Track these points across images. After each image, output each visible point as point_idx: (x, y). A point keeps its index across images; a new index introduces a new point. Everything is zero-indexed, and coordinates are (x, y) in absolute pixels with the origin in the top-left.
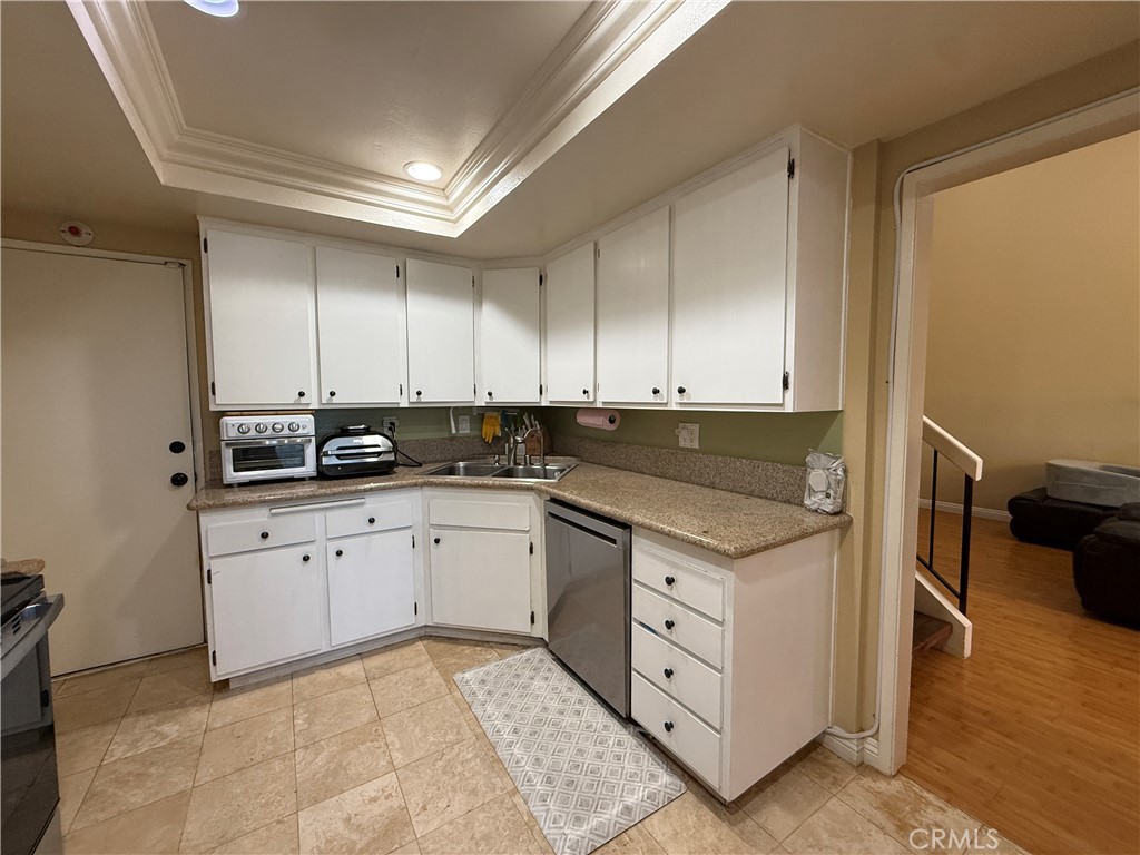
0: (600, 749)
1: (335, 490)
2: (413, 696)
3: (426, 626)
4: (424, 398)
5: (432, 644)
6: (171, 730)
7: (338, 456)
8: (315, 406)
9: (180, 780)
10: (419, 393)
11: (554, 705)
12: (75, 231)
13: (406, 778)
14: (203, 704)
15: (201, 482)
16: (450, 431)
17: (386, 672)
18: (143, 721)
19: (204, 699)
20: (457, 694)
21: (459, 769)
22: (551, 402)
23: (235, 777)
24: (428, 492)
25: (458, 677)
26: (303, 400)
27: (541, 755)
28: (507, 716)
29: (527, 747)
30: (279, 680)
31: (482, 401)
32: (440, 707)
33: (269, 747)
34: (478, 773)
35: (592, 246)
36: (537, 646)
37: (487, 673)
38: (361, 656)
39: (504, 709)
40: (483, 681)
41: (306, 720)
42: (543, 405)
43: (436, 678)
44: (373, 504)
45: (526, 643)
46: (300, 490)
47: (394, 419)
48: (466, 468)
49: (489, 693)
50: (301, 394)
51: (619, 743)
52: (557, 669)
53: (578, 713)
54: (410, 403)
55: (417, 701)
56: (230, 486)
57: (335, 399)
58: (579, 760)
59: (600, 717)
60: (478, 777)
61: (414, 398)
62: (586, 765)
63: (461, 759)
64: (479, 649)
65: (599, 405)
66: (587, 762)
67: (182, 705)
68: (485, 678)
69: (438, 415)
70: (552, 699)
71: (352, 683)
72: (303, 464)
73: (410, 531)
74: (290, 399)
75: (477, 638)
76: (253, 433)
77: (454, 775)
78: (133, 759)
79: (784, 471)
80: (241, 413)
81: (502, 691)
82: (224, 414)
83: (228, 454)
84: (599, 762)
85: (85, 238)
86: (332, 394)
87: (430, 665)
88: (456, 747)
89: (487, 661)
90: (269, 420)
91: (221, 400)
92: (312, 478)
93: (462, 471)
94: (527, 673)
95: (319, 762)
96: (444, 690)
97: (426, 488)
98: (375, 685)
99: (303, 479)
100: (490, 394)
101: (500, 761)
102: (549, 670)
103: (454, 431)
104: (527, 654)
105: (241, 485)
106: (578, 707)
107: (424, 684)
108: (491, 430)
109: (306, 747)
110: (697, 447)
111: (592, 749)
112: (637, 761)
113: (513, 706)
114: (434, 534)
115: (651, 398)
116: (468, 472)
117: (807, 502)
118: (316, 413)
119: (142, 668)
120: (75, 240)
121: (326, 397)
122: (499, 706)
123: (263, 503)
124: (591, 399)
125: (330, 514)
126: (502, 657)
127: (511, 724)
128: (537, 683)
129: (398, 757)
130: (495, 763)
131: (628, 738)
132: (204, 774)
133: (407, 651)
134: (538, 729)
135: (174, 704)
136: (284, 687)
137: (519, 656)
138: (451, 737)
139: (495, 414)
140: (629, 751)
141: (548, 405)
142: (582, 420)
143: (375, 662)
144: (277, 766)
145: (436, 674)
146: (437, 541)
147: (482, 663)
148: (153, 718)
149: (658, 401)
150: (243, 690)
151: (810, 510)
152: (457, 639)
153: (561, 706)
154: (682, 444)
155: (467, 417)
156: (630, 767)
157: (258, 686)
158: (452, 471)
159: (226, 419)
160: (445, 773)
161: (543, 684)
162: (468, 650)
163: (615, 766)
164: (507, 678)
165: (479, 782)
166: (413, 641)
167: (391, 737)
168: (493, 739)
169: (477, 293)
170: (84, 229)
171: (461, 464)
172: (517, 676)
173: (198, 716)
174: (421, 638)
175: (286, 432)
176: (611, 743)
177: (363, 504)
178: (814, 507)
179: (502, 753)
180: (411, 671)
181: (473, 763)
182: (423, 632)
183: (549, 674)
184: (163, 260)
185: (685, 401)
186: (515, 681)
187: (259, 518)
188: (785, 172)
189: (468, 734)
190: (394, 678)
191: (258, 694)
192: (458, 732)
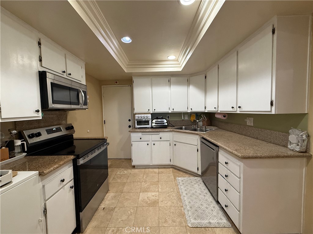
0: (207, 206)
1: (153, 130)
2: (166, 179)
3: (173, 165)
4: (174, 110)
5: (174, 170)
6: (126, 172)
7: (155, 123)
8: (151, 112)
9: (125, 181)
10: (173, 109)
11: (199, 192)
12: (116, 82)
13: (160, 194)
14: (131, 169)
15: (133, 127)
16: (182, 118)
17: (162, 173)
18: (122, 169)
19: (131, 168)
20: (176, 182)
21: (172, 197)
22: (208, 111)
23: (132, 183)
24: (173, 133)
25: (177, 178)
26: (149, 111)
27: (191, 202)
28: (186, 190)
29: (188, 198)
30: (143, 168)
31: (189, 111)
32: (171, 183)
33: (139, 180)
34: (175, 199)
35: (217, 66)
36: (199, 177)
37: (184, 179)
38: (158, 168)
39: (185, 188)
40: (182, 181)
41: (146, 177)
42: (206, 112)
43: (173, 177)
44: (161, 134)
45: (196, 175)
46: (148, 130)
47: (169, 115)
48: (185, 128)
49: (183, 184)
50: (149, 110)
51: (214, 207)
52: (203, 184)
53: (205, 196)
54: (171, 112)
55: (167, 181)
56: (136, 128)
57: (155, 111)
58: (201, 206)
59: (210, 199)
60: (175, 200)
61: (172, 110)
62: (202, 208)
63: (172, 195)
64: (184, 174)
65: (219, 112)
66: (203, 208)
67: (128, 168)
68: (183, 180)
69: (179, 114)
70: (199, 190)
71: (155, 173)
72: (149, 125)
73: (169, 142)
74: (147, 111)
75: (185, 171)
76: (140, 118)
77: (170, 198)
78: (120, 175)
79: (283, 135)
80: (139, 114)
81: (186, 184)
82: (136, 114)
83: (136, 122)
84: (206, 209)
85: (118, 83)
86: (155, 110)
87: (172, 174)
88: (172, 193)
89: (185, 177)
90: (143, 115)
91: (136, 111)
92: (150, 128)
93: (184, 129)
94: (194, 182)
95: (146, 185)
96: (173, 180)
97: (173, 132)
98: (160, 175)
99: (149, 128)
100: (191, 109)
101: (181, 199)
102: (200, 183)
103: (183, 119)
104: (196, 178)
105: (138, 128)
106: (205, 194)
107: (169, 177)
108: (193, 118)
109: (144, 182)
110: (253, 125)
111: (205, 205)
112: (218, 213)
113: (188, 189)
114: (175, 143)
115: (232, 110)
116: (185, 129)
117: (289, 147)
118: (152, 114)
119: (124, 160)
120: (117, 84)
121: (153, 110)
122: (185, 187)
123: (140, 132)
124: (217, 110)
125: (152, 135)
126: (189, 177)
127: (186, 192)
128: (196, 185)
129: (160, 190)
130: (180, 199)
131: (217, 207)
132: (128, 181)
133: (168, 170)
134: (192, 196)
135: (126, 168)
136: (143, 170)
137: (193, 178)
138: (172, 190)
139: (194, 114)
140: (216, 210)
141: (207, 112)
142: (217, 116)
143: (161, 170)
144: (139, 183)
145: (173, 176)
146: (175, 145)
147: (184, 177)
148: (123, 169)
149: (234, 110)
150: (137, 168)
151: (290, 150)
152: (180, 170)
153: (201, 193)
154: (248, 124)
155: (187, 115)
156: (215, 213)
157: (139, 168)
158: (181, 129)
159: (136, 115)
160: (168, 196)
161: (198, 186)
162: (182, 173)
163: (210, 212)
164: (189, 182)
165: (175, 201)
166: (170, 168)
167: (160, 186)
168: (181, 194)
169: (188, 83)
170: (118, 82)
171: (184, 127)
172: (192, 182)
173: (129, 171)
174: (172, 168)
175: (146, 118)
176: (211, 206)
177: (159, 134)
178: (292, 148)
179: (182, 197)
180: (168, 174)
181: (175, 197)
182: (172, 166)
183: (200, 184)
184: (128, 85)
185: (241, 110)
186: (190, 183)
187: (140, 135)
188: (271, 33)
189: (175, 191)
190: (164, 174)
191: (139, 170)
192: (174, 190)
